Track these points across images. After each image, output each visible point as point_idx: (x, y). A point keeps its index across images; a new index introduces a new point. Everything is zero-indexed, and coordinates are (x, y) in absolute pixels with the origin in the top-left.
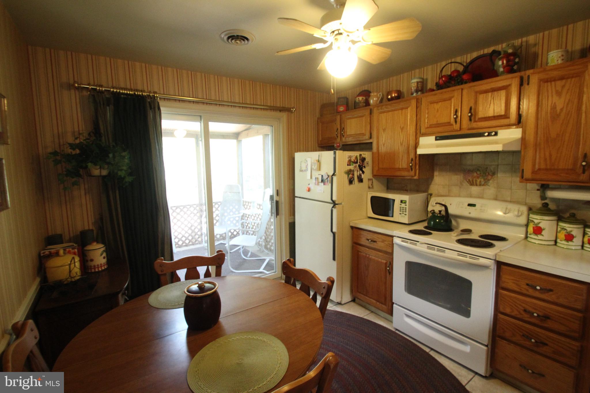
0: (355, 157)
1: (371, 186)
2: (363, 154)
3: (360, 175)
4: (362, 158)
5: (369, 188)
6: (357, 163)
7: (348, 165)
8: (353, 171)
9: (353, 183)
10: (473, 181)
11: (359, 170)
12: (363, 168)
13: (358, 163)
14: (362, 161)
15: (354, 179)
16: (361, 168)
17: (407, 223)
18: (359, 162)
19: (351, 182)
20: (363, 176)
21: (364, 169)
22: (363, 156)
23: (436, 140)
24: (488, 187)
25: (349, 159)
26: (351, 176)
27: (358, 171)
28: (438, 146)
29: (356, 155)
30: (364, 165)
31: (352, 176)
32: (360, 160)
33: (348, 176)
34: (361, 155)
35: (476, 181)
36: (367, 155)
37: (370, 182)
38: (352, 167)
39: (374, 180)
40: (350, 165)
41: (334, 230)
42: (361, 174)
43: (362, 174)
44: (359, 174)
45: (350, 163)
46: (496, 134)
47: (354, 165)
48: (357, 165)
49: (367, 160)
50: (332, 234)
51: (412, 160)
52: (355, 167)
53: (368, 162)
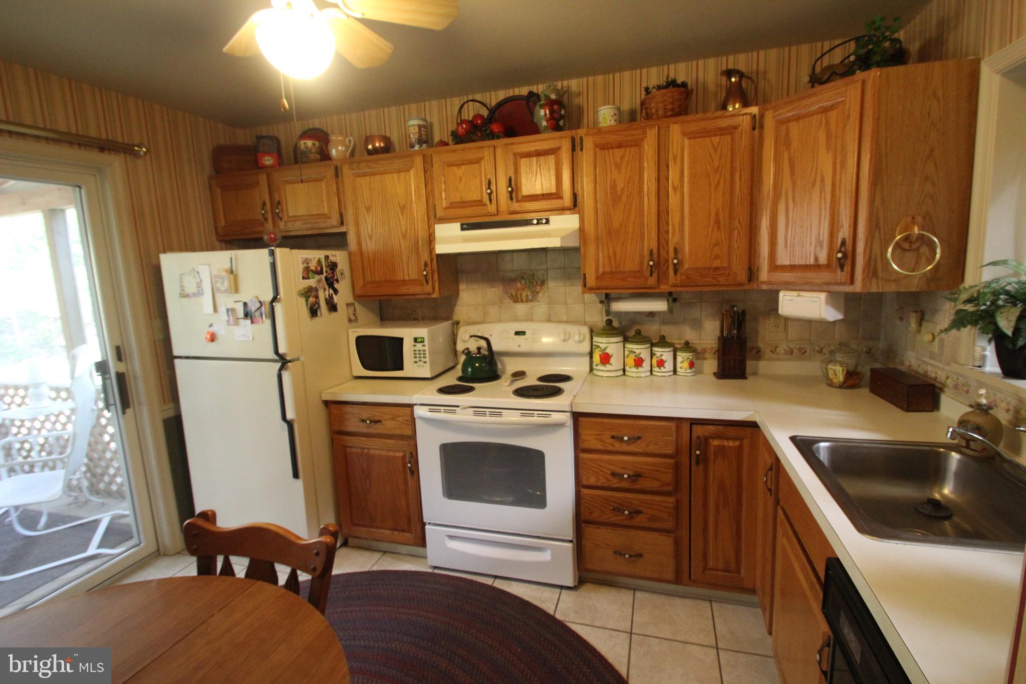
0: (316, 261)
1: (353, 318)
2: (333, 255)
3: (331, 297)
4: (331, 262)
5: (350, 320)
6: (321, 273)
7: (304, 278)
8: (316, 290)
9: (319, 314)
10: (516, 294)
11: (327, 287)
12: (335, 282)
13: (325, 274)
14: (331, 269)
15: (319, 307)
16: (331, 283)
17: (429, 376)
18: (326, 272)
19: (314, 312)
20: (336, 299)
21: (336, 286)
22: (332, 259)
23: (462, 229)
24: (538, 303)
25: (305, 265)
26: (312, 300)
27: (325, 289)
28: (466, 240)
29: (317, 256)
30: (335, 278)
31: (314, 299)
32: (326, 267)
33: (307, 301)
34: (327, 257)
35: (521, 294)
36: (339, 257)
37: (351, 310)
38: (312, 282)
39: (357, 305)
40: (309, 278)
41: (290, 415)
42: (332, 294)
43: (334, 296)
44: (329, 295)
45: (307, 273)
46: (547, 222)
47: (317, 277)
48: (323, 277)
49: (340, 267)
50: (285, 426)
51: (426, 265)
52: (319, 281)
53: (343, 270)
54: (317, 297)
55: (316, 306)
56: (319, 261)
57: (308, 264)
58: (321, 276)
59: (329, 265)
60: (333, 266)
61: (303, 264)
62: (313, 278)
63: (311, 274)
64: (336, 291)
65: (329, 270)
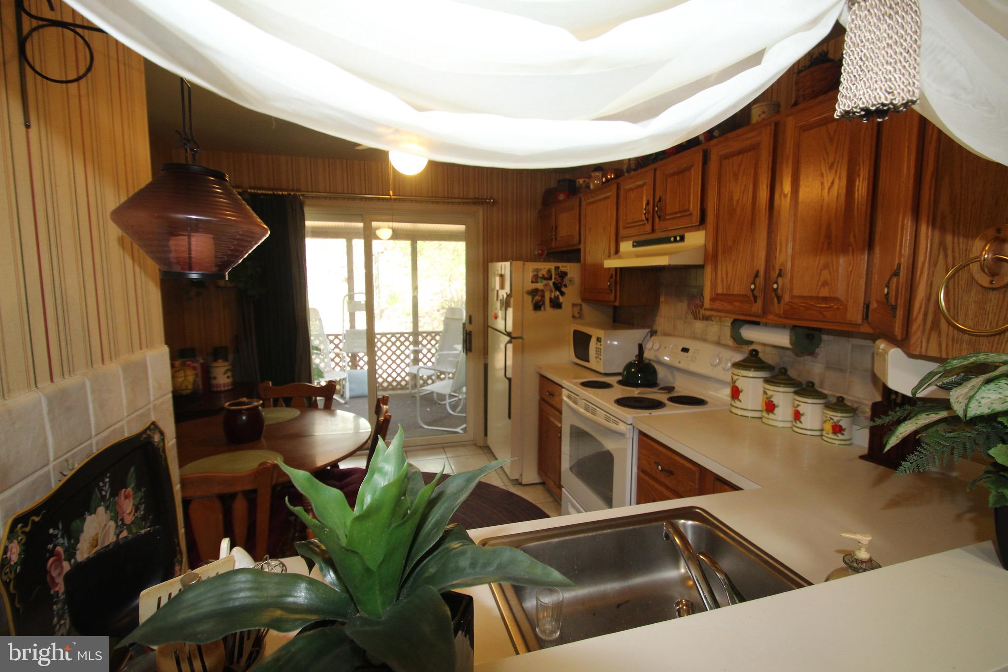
0: (546, 270)
1: (577, 315)
2: (563, 266)
3: (557, 298)
4: (561, 272)
5: (574, 317)
6: (550, 279)
7: (532, 282)
8: (543, 291)
9: (542, 309)
11: (553, 290)
12: (563, 286)
13: (553, 280)
14: (560, 277)
15: (544, 303)
16: (558, 287)
18: (555, 279)
19: (537, 307)
20: (561, 299)
21: (563, 289)
22: (562, 269)
25: (535, 273)
26: (537, 298)
27: (551, 291)
29: (548, 268)
30: (564, 283)
31: (540, 298)
32: (555, 275)
33: (533, 299)
34: (557, 268)
36: (570, 268)
37: (577, 309)
38: (540, 285)
39: (584, 306)
40: (537, 282)
41: (510, 374)
42: (558, 296)
43: (560, 297)
44: (555, 296)
45: (535, 279)
47: (545, 282)
48: (551, 283)
49: (569, 275)
50: (506, 380)
52: (546, 285)
53: (573, 278)
54: (543, 296)
55: (541, 303)
56: (549, 271)
57: (538, 272)
58: (549, 281)
59: (558, 274)
60: (563, 275)
61: (533, 272)
62: (542, 282)
63: (539, 280)
64: (562, 294)
65: (558, 277)
